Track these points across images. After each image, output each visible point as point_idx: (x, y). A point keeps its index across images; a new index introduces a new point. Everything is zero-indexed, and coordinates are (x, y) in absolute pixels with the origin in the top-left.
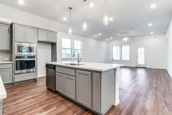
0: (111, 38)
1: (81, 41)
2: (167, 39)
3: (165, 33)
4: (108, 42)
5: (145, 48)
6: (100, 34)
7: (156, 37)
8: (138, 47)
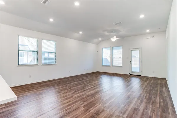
0: (100, 39)
1: (55, 41)
2: (167, 39)
3: (165, 31)
4: (98, 44)
5: (140, 51)
6: (81, 33)
7: (153, 37)
8: (131, 50)
